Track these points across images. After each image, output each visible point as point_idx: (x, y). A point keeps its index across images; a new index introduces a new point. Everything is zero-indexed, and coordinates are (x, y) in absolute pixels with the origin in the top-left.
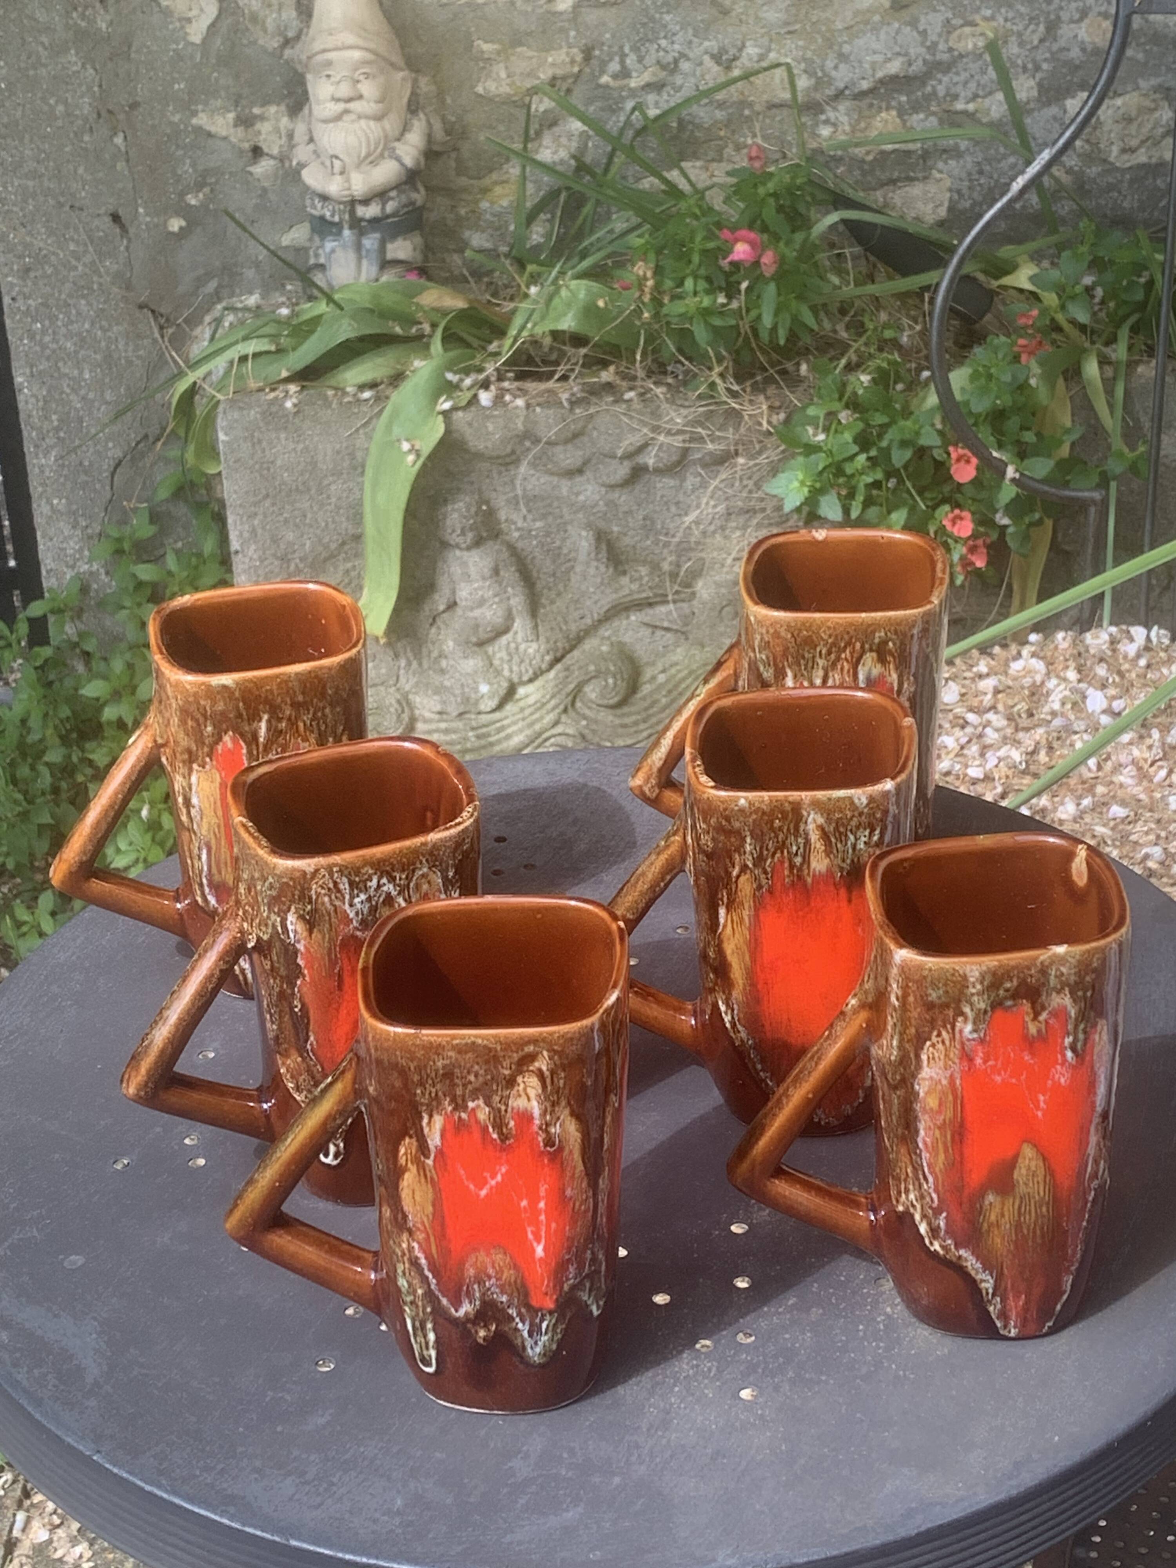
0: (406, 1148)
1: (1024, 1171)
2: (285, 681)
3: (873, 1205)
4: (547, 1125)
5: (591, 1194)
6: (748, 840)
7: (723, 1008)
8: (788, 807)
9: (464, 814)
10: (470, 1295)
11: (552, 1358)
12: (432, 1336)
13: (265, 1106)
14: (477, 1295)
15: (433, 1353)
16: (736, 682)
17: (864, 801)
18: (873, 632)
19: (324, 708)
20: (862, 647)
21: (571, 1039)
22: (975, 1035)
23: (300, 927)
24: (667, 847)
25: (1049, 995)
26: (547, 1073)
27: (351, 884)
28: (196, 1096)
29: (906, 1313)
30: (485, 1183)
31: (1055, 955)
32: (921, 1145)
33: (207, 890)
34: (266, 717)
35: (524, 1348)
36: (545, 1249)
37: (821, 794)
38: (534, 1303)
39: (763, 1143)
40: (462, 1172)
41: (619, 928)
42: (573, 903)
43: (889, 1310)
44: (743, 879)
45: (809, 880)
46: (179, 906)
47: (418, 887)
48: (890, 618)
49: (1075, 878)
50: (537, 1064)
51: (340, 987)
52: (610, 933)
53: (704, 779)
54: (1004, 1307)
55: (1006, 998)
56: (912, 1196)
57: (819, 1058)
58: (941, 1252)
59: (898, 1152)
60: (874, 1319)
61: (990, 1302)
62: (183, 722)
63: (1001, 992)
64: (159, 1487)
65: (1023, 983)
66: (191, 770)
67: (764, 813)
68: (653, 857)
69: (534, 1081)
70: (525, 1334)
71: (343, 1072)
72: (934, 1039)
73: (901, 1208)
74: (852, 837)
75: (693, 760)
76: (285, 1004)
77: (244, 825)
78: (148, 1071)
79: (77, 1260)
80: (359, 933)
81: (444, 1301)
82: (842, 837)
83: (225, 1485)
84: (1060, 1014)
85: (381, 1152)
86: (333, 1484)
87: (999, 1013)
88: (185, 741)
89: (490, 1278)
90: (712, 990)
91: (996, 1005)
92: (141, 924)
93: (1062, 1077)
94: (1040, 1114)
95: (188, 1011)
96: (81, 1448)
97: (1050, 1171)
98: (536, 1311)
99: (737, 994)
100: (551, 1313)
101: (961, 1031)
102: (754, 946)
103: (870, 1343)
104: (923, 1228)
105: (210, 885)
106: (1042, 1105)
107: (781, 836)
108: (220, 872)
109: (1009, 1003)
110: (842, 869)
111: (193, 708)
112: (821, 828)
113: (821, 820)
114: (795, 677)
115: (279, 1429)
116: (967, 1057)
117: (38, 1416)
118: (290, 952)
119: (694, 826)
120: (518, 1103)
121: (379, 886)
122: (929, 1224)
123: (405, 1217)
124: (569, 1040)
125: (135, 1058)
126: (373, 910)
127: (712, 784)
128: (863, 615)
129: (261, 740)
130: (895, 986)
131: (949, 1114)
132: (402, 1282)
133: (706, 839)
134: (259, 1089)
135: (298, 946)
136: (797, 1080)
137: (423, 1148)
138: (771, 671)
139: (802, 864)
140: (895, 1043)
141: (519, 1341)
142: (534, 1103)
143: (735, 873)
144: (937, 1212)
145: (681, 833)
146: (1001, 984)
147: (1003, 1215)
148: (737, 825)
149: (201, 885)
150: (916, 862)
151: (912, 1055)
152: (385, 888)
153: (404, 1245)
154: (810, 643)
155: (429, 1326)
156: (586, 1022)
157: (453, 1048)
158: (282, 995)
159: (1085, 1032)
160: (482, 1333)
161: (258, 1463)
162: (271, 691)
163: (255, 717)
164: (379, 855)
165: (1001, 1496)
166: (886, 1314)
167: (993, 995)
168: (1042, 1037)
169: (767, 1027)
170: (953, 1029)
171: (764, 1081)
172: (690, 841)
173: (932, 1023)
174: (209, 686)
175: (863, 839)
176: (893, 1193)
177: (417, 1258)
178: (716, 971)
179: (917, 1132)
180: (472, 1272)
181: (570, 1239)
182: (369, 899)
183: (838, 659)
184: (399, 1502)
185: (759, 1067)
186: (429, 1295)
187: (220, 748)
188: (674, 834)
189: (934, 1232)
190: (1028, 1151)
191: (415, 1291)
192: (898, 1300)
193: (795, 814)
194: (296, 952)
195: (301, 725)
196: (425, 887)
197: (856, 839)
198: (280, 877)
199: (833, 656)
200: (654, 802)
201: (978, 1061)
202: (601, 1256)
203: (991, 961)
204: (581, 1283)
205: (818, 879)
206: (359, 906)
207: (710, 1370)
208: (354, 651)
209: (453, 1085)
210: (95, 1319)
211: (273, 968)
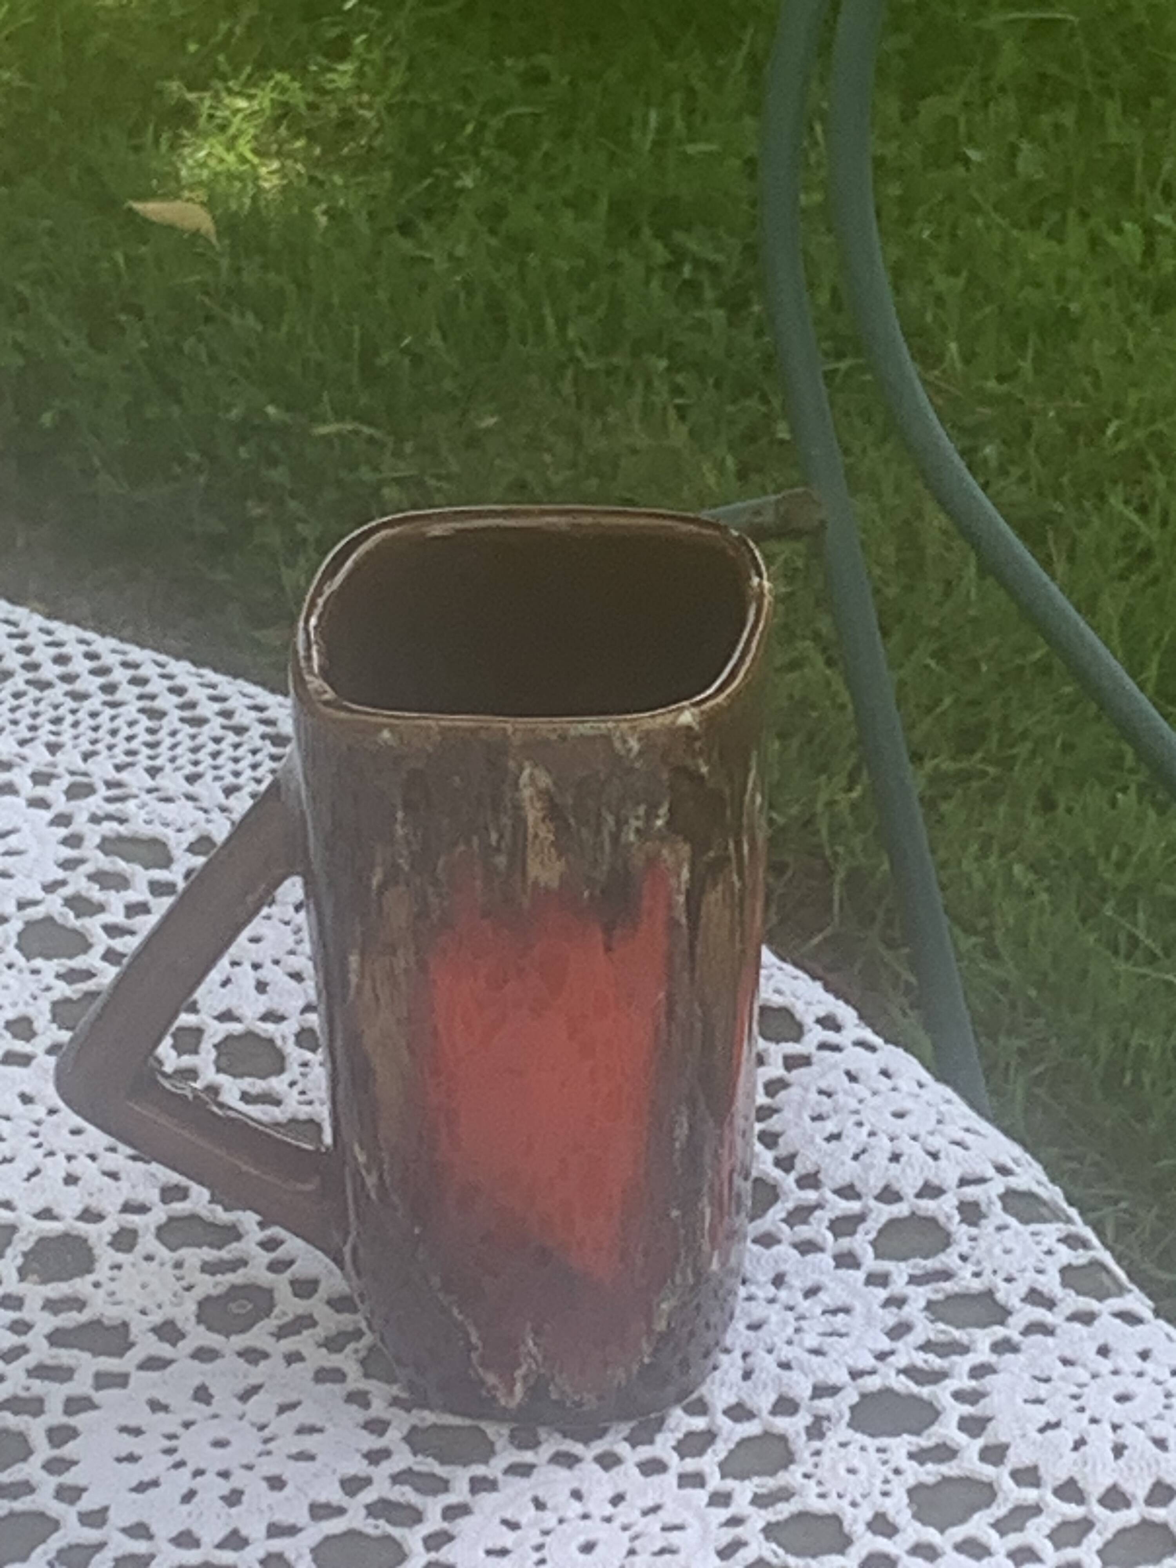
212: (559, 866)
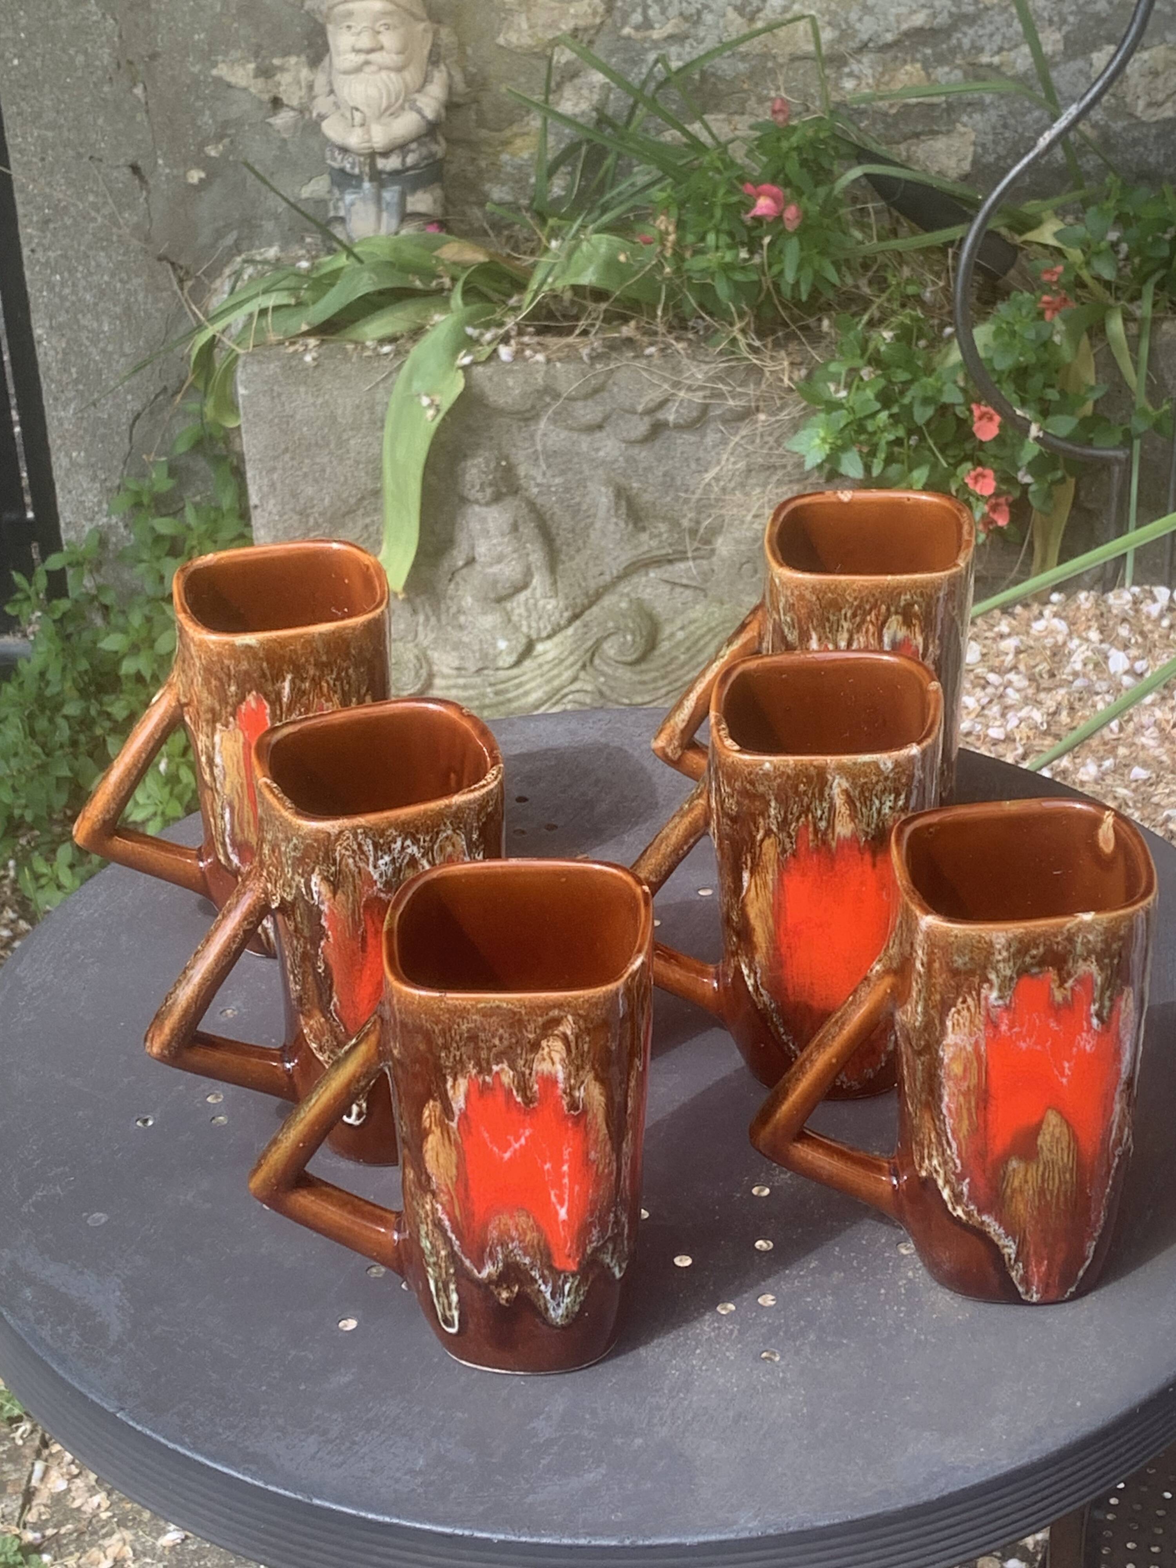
0: (430, 1111)
1: (1048, 1137)
2: (309, 641)
3: (895, 1169)
4: (572, 1088)
5: (614, 1157)
6: (773, 804)
7: (746, 971)
8: (813, 771)
9: (489, 777)
10: (492, 1257)
11: (575, 1319)
12: (454, 1297)
13: (288, 1066)
14: (500, 1256)
15: (456, 1314)
16: (760, 643)
17: (890, 765)
18: (900, 594)
19: (347, 669)
20: (888, 609)
21: (596, 1004)
22: (1001, 1002)
23: (325, 889)
24: (691, 810)
25: (1075, 962)
26: (571, 1038)
27: (376, 845)
28: (219, 1056)
29: (928, 1278)
30: (510, 1146)
31: (1081, 922)
32: (945, 1111)
33: (230, 849)
34: (289, 677)
35: (547, 1309)
36: (569, 1212)
37: (846, 759)
38: (557, 1265)
39: (785, 1108)
40: (486, 1135)
41: (644, 892)
42: (597, 867)
43: (910, 1274)
44: (767, 842)
45: (834, 844)
46: (201, 864)
47: (442, 848)
48: (915, 581)
49: (1102, 844)
50: (561, 1028)
51: (364, 950)
52: (634, 897)
53: (729, 742)
54: (1026, 1272)
55: (1032, 965)
56: (935, 1162)
57: (843, 1024)
58: (964, 1217)
59: (921, 1118)
60: (896, 1283)
61: (1012, 1267)
62: (206, 682)
63: (1028, 959)
64: (182, 1444)
65: (1049, 950)
66: (214, 730)
67: (789, 777)
68: (677, 820)
69: (558, 1045)
70: (548, 1296)
71: (367, 1034)
72: (960, 1006)
73: (924, 1174)
74: (877, 802)
75: (718, 723)
76: (308, 964)
77: (268, 786)
78: (172, 1030)
79: (100, 1217)
80: (382, 895)
81: (467, 1263)
82: (867, 801)
83: (247, 1443)
84: (1086, 981)
85: (406, 1114)
86: (354, 1443)
87: (1025, 980)
88: (208, 700)
89: (513, 1240)
90: (734, 954)
91: (1023, 971)
92: (163, 882)
93: (1087, 1043)
94: (1064, 1080)
95: (211, 972)
96: (105, 1406)
97: (1074, 1137)
98: (559, 1273)
99: (759, 957)
100: (574, 1275)
101: (986, 998)
102: (778, 910)
103: (891, 1308)
104: (946, 1194)
105: (234, 844)
106: (1067, 1071)
107: (806, 799)
108: (242, 831)
109: (1035, 970)
110: (867, 834)
111: (217, 668)
112: (846, 792)
113: (845, 785)
114: (820, 639)
115: (302, 1387)
116: (992, 1024)
117: (61, 1372)
118: (314, 914)
119: (718, 789)
120: (542, 1067)
121: (403, 848)
122: (952, 1190)
123: (429, 1178)
124: (594, 1004)
125: (159, 1017)
126: (397, 871)
127: (737, 747)
128: (889, 577)
129: (285, 700)
130: (920, 952)
131: (974, 1081)
132: (426, 1244)
133: (731, 804)
134: (282, 1049)
135: (322, 907)
136: (820, 1046)
137: (447, 1110)
138: (796, 633)
139: (827, 829)
140: (920, 1009)
141: (542, 1302)
142: (559, 1066)
143: (759, 837)
144: (960, 1178)
145: (705, 795)
146: (1027, 951)
147: (1026, 1182)
148: (761, 789)
149: (224, 844)
150: (942, 828)
151: (937, 1022)
152: (409, 851)
153: (428, 1207)
154: (836, 605)
155: (452, 1287)
156: (611, 987)
157: (478, 1011)
158: (305, 956)
159: (1111, 999)
160: (505, 1295)
161: (281, 1421)
162: (295, 651)
163: (278, 677)
164: (403, 817)
165: (1023, 1460)
166: (907, 1278)
167: (1019, 962)
168: (1068, 1005)
169: (790, 992)
170: (979, 994)
171: (787, 1044)
172: (714, 805)
173: (958, 989)
174: (233, 645)
175: (888, 804)
176: (916, 1159)
177: (440, 1220)
178: (738, 935)
179: (941, 1098)
180: (495, 1234)
181: (594, 1202)
182: (393, 861)
183: (863, 621)
184: (421, 1462)
185: (782, 1030)
186: (452, 1256)
187: (243, 707)
188: (699, 796)
189: (957, 1197)
190: (1052, 1118)
191: (438, 1253)
192: (920, 1264)
193: (821, 779)
194: (320, 913)
195: (324, 684)
196: (450, 849)
197: (881, 804)
198: (304, 838)
199: (858, 619)
200: (676, 764)
201: (1004, 1028)
202: (624, 1219)
203: (1017, 928)
204: (604, 1245)
205: (843, 843)
206: (383, 868)
207: (732, 1331)
208: (378, 611)
209: (477, 1048)
210: (118, 1276)
211: (296, 929)
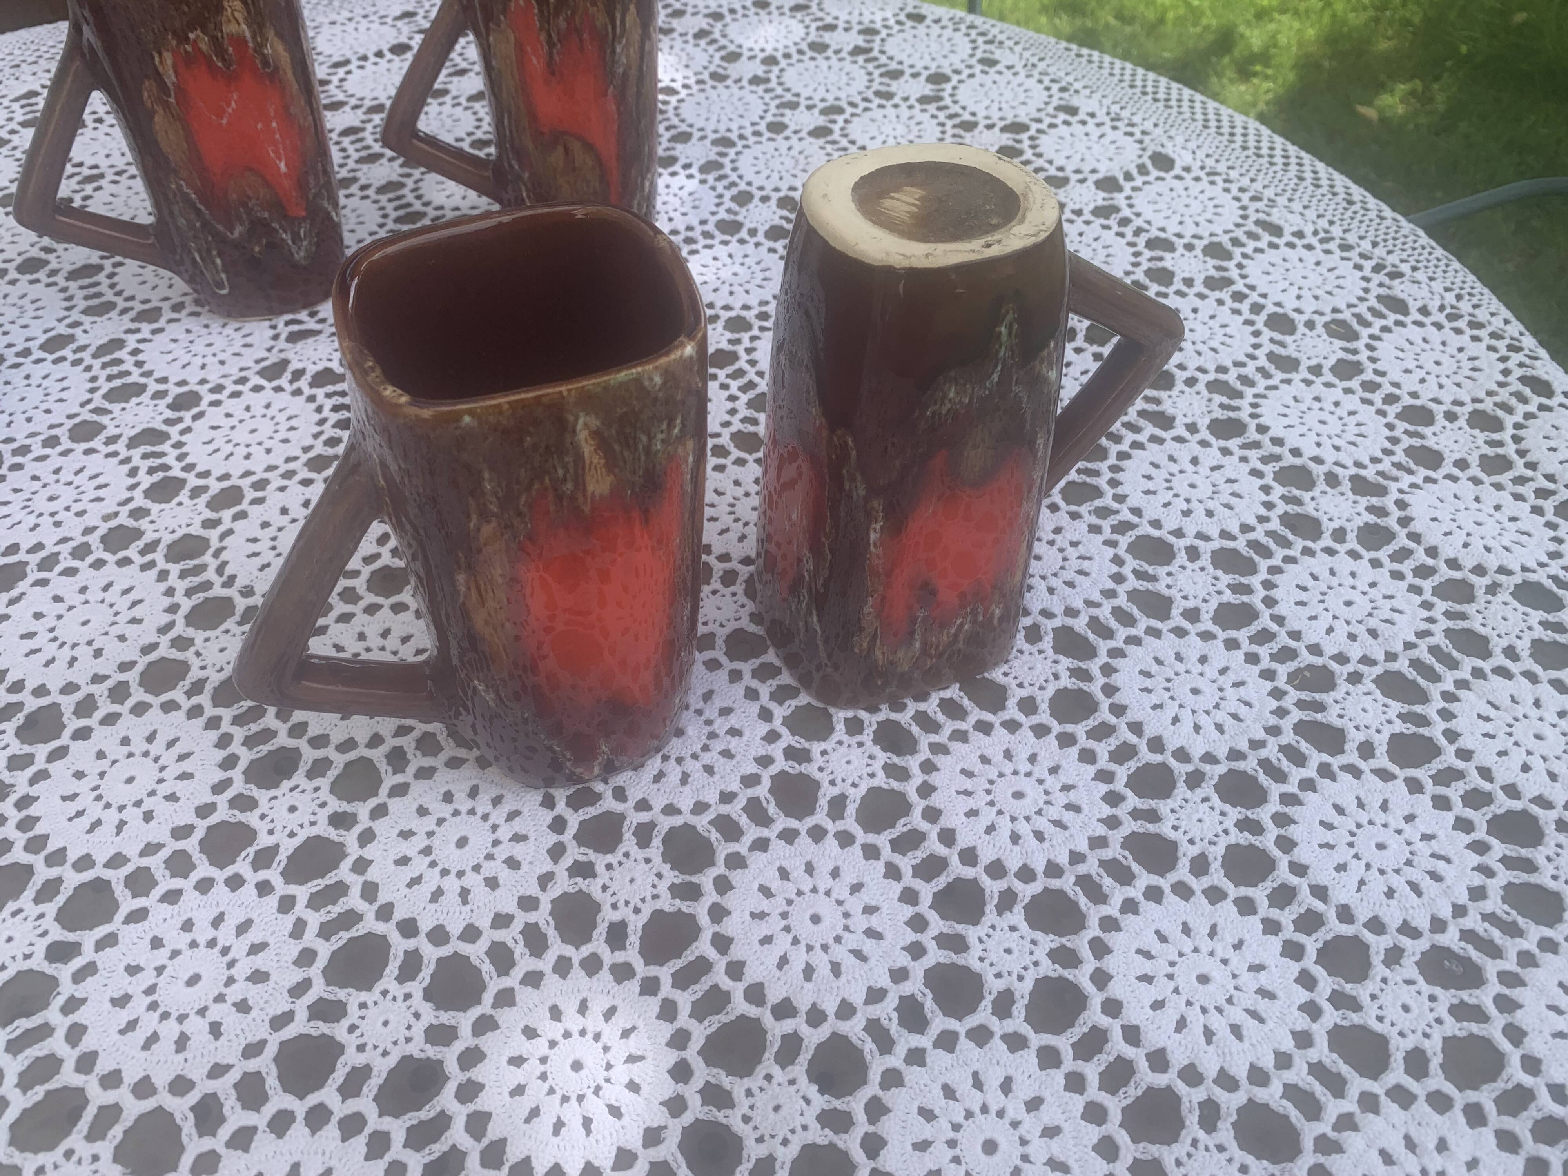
6: (486, 475)
8: (542, 413)
17: (658, 380)
37: (590, 383)
44: (486, 529)
45: (587, 509)
53: (390, 391)
67: (505, 429)
74: (644, 438)
82: (628, 440)
107: (537, 457)
110: (632, 484)
112: (596, 434)
113: (594, 422)
127: (406, 398)
139: (574, 491)
143: (472, 524)
148: (463, 456)
175: (660, 436)
193: (555, 420)
197: (650, 438)
205: (600, 504)
212: (610, 479)
